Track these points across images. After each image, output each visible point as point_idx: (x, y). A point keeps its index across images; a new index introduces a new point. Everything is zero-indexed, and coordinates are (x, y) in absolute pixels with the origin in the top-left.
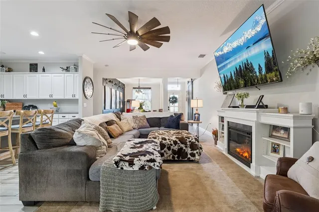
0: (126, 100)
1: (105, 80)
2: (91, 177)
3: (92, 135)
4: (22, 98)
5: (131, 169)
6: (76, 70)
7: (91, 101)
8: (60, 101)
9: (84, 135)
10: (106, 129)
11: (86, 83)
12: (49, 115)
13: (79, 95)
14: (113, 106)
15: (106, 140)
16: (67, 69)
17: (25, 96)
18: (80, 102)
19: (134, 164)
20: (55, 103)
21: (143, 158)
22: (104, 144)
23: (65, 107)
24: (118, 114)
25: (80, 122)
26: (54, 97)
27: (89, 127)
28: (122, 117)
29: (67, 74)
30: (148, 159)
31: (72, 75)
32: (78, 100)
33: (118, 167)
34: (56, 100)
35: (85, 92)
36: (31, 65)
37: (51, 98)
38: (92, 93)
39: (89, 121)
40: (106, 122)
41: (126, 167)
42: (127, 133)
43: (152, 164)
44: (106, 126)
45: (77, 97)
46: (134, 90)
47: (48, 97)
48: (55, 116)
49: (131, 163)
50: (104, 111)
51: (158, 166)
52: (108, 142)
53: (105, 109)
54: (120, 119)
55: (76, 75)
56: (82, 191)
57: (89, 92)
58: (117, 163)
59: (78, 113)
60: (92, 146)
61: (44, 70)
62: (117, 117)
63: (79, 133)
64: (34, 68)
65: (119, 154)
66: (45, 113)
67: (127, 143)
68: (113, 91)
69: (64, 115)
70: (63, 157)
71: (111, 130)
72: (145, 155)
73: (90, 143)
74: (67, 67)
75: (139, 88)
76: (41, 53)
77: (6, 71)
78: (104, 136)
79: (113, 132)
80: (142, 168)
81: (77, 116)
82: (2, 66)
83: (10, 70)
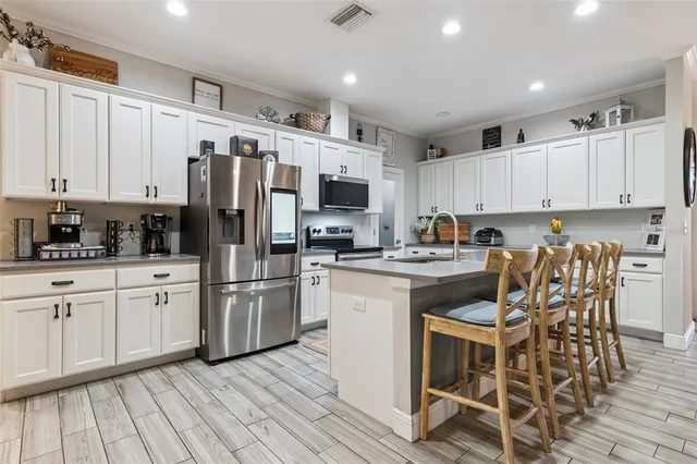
4: (472, 211)
6: (626, 116)
16: (594, 122)
17: (479, 206)
20: (555, 222)
34: (559, 215)
36: (486, 132)
37: (546, 209)
45: (634, 205)
47: (539, 208)
55: (635, 130)
59: (664, 255)
64: (492, 138)
74: (593, 116)
77: (438, 157)
82: (431, 147)
83: (443, 154)
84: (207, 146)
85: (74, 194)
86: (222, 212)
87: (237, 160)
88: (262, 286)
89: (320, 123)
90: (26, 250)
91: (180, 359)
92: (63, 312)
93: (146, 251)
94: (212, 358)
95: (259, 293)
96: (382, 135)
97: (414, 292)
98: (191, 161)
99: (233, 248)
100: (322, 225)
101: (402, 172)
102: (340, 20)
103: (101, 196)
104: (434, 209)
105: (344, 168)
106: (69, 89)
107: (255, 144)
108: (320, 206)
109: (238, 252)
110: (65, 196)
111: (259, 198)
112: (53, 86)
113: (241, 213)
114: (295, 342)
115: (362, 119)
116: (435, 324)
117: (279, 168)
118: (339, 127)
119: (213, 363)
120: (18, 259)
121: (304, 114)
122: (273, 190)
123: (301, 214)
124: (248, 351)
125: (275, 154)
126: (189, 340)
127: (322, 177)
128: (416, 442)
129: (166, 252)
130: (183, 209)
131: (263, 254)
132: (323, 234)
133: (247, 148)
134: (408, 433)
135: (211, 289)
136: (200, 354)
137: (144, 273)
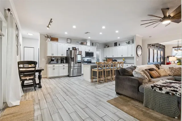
0: (166, 56)
1: (149, 45)
2: (139, 90)
3: (141, 73)
4: (112, 57)
5: (160, 92)
6: (133, 42)
7: (141, 57)
8: (125, 58)
9: (137, 73)
10: (149, 73)
11: (138, 48)
12: (122, 64)
13: (134, 55)
14: (155, 60)
15: (148, 77)
16: (129, 43)
17: (113, 56)
18: (135, 58)
19: (163, 90)
20: (123, 59)
21: (169, 88)
22: (146, 79)
23: (128, 61)
24: (157, 65)
25: (135, 67)
26: (123, 56)
27: (139, 70)
28: (160, 67)
29: (129, 45)
30: (172, 90)
31: (131, 45)
32: (134, 57)
33: (153, 89)
34: (124, 58)
35: (138, 53)
36: (115, 43)
37: (122, 57)
38: (141, 53)
39: (139, 67)
40: (149, 69)
41: (158, 90)
42: (163, 77)
43: (174, 93)
44: (149, 71)
45: (133, 56)
46: (174, 49)
47: (121, 56)
48: (124, 65)
49: (161, 89)
50: (149, 63)
51: (179, 95)
52: (149, 79)
53: (149, 62)
54: (159, 69)
55: (133, 45)
56: (136, 95)
57: (139, 53)
58: (152, 87)
59: (134, 64)
60: (141, 78)
61: (119, 45)
62: (157, 67)
63: (135, 71)
64: (116, 44)
65: (154, 84)
66: (121, 63)
67: (161, 81)
68: (155, 51)
69: (127, 64)
70: (129, 80)
71: (151, 73)
72: (170, 88)
73: (140, 76)
74: (129, 42)
75: (178, 47)
76: (119, 38)
78: (147, 75)
79: (153, 75)
80: (168, 93)
81: (133, 65)
82: (106, 45)
83: (108, 47)
84: (69, 49)
85: (54, 55)
86: (71, 58)
87: (73, 51)
88: (76, 67)
89: (86, 44)
90: (49, 62)
91: (66, 76)
92: (54, 69)
93: (61, 63)
94: (70, 76)
95: (76, 68)
96: (97, 44)
97: (91, 67)
98: (67, 51)
99: (72, 62)
100: (86, 59)
101: (101, 50)
102: (86, 33)
103: (57, 56)
104: (106, 56)
105: (89, 50)
106: (54, 43)
107: (75, 48)
108: (85, 56)
109: (73, 63)
110: (53, 56)
111: (76, 56)
112: (52, 43)
113: (73, 58)
114: (81, 76)
115: (93, 42)
116: (93, 70)
117: (79, 51)
118: (89, 44)
119: (70, 77)
120: (48, 63)
121: (83, 42)
122: (78, 54)
123: (82, 58)
124: (74, 76)
125: (78, 49)
126: (67, 74)
127: (86, 52)
128: (91, 82)
129: (64, 63)
130: (66, 57)
131: (76, 63)
132: (86, 61)
133: (74, 49)
134: (90, 81)
135: (70, 67)
136: (68, 76)
137: (61, 65)
